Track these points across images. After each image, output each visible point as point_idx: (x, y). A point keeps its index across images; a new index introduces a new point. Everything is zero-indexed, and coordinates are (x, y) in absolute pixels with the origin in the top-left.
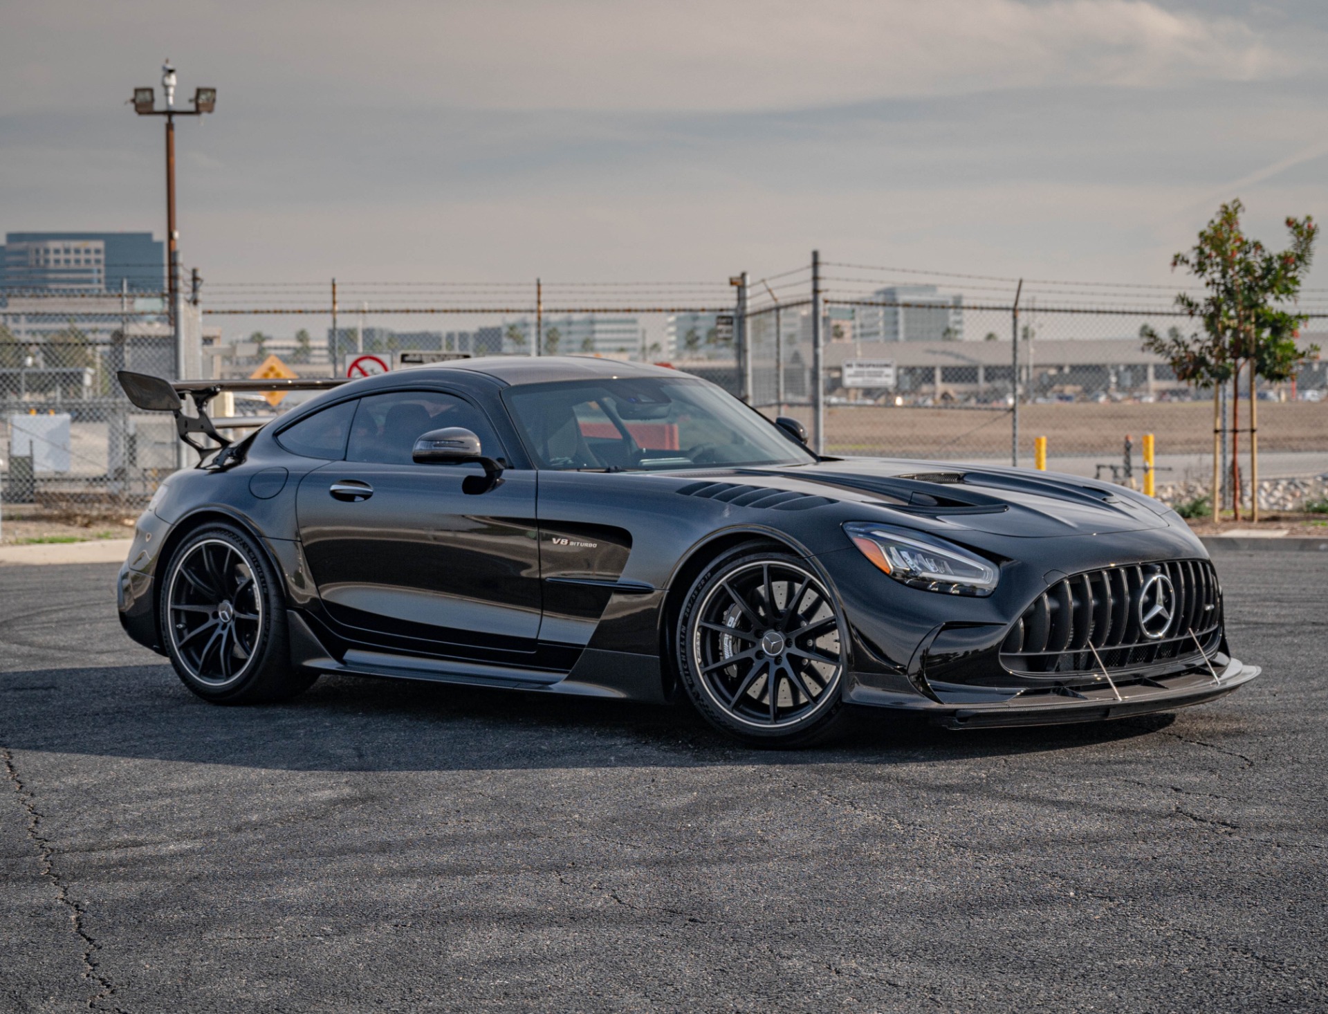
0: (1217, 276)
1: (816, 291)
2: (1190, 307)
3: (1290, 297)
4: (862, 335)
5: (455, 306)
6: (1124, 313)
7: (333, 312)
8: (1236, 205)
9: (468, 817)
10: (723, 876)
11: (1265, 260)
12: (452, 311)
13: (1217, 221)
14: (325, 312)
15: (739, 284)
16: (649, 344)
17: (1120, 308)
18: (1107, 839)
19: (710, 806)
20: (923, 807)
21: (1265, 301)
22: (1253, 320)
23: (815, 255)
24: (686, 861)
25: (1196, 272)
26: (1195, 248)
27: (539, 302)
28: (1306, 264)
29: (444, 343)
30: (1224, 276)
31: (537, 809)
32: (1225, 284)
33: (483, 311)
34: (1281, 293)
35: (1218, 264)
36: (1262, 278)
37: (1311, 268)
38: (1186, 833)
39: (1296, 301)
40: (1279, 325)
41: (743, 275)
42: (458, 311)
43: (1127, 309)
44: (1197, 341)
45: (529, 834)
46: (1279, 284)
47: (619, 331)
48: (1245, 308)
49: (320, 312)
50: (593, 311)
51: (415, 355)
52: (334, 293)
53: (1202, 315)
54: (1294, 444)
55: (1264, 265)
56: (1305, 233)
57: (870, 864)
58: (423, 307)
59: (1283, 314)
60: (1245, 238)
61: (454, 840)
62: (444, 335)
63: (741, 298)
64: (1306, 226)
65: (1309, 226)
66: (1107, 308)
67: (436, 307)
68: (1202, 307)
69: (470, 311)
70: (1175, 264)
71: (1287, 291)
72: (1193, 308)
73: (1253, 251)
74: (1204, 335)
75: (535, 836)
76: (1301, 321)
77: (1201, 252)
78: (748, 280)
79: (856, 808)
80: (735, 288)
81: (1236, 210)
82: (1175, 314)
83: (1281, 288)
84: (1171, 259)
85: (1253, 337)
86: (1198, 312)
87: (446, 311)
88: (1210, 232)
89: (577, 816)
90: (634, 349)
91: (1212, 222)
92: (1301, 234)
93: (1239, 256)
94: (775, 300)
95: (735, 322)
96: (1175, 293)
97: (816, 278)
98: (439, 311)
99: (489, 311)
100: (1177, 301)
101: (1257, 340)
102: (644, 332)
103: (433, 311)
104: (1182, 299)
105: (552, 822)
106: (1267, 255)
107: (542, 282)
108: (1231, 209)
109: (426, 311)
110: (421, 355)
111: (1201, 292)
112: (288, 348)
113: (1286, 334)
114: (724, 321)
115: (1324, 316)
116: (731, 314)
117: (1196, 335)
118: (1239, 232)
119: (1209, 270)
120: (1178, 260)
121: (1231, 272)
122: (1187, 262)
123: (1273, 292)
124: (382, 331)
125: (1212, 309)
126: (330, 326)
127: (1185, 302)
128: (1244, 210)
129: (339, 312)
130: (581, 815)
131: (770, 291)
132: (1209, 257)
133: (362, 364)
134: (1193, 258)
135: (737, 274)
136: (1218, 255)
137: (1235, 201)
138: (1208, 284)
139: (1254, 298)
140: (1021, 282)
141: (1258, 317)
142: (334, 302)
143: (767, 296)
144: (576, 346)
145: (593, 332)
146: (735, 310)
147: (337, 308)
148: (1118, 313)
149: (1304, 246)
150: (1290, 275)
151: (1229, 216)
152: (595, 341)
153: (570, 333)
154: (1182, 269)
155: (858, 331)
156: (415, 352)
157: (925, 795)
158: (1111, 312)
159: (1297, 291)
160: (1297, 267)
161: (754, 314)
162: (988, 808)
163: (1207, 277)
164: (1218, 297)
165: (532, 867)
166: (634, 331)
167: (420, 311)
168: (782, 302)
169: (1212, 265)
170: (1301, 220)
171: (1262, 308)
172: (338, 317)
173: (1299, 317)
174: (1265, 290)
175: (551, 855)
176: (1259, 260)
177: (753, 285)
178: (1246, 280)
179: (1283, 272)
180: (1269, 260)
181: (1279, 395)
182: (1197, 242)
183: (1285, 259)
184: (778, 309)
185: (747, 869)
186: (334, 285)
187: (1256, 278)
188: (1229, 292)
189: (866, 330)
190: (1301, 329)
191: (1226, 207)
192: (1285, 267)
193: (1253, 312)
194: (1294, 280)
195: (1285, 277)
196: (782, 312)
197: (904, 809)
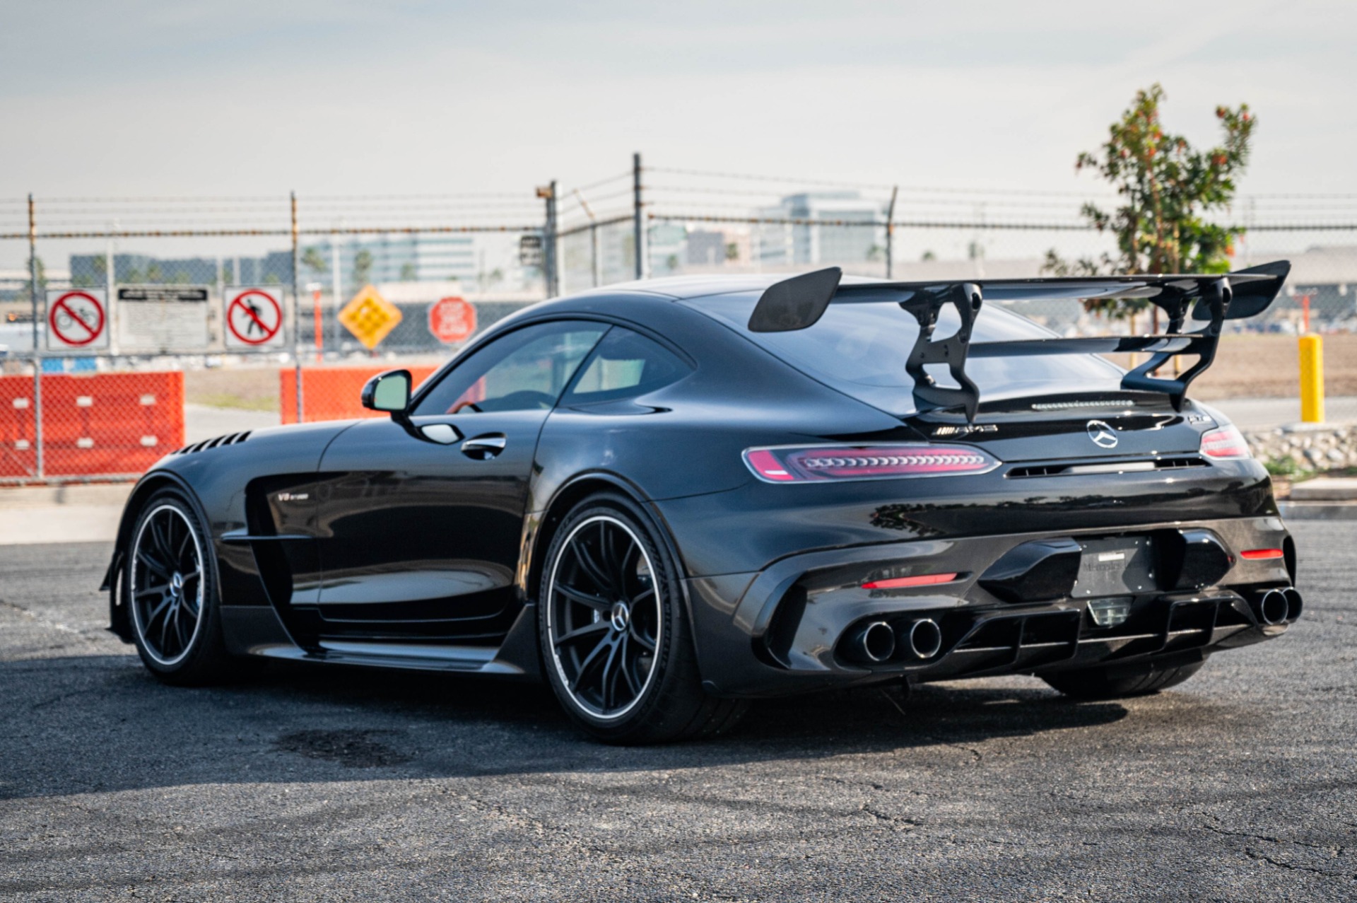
0: (1132, 181)
1: (638, 204)
2: (1100, 220)
3: (1222, 205)
4: (763, 256)
5: (186, 228)
6: (1026, 227)
7: (30, 236)
8: (1156, 91)
9: (53, 833)
10: (316, 885)
11: (1191, 160)
12: (183, 234)
13: (1133, 110)
14: (21, 236)
15: (549, 196)
16: (488, 269)
17: (1021, 222)
18: (766, 837)
19: (336, 814)
20: (579, 810)
21: (1191, 211)
22: (1176, 234)
23: (637, 158)
24: (283, 871)
25: (1106, 175)
26: (1104, 146)
27: (294, 221)
28: (1242, 164)
29: (220, 273)
30: (1140, 180)
31: (137, 822)
32: (1141, 191)
33: (223, 233)
34: (1210, 200)
35: (1133, 165)
36: (1187, 182)
37: (1248, 169)
38: (858, 832)
39: (1229, 210)
40: (1208, 240)
41: (553, 185)
42: (191, 234)
43: (1029, 222)
44: (1108, 261)
45: (117, 848)
46: (1208, 190)
47: (447, 254)
48: (1165, 220)
49: (14, 236)
50: (355, 232)
51: (136, 290)
52: (31, 212)
53: (1114, 229)
54: (1278, 389)
55: (1189, 166)
56: (1240, 126)
57: (487, 870)
58: (146, 229)
59: (1214, 226)
60: (1165, 132)
61: (29, 856)
62: (220, 264)
63: (551, 214)
64: (1241, 118)
65: (1245, 117)
66: (1005, 221)
67: (162, 228)
68: (1113, 220)
69: (206, 234)
70: (1079, 165)
71: (1219, 197)
72: (1102, 221)
73: (1175, 148)
74: (1115, 253)
75: (123, 849)
76: (1236, 236)
77: (1112, 150)
78: (559, 191)
79: (502, 813)
80: (542, 201)
81: (1155, 98)
82: (1081, 228)
83: (1212, 195)
84: (1075, 160)
85: (1177, 256)
86: (1108, 225)
87: (175, 234)
88: (1121, 123)
89: (179, 828)
90: (469, 278)
91: (1128, 112)
92: (1235, 126)
93: (1158, 155)
94: (590, 215)
95: (544, 243)
96: (1080, 202)
97: (637, 188)
98: (166, 234)
99: (231, 233)
100: (1083, 213)
101: (1182, 260)
102: (482, 254)
103: (158, 234)
104: (1089, 210)
105: (148, 835)
106: (1193, 153)
107: (297, 195)
108: (1149, 97)
109: (150, 234)
110: (144, 291)
111: (1111, 199)
112: (16, 281)
113: (1219, 251)
114: (531, 242)
115: (1352, 228)
116: (539, 233)
117: (1106, 254)
118: (1158, 125)
119: (1123, 172)
120: (1084, 160)
121: (1148, 175)
122: (1095, 163)
123: (1201, 200)
124: (140, 258)
125: (1125, 222)
126: (27, 255)
127: (1093, 213)
128: (1165, 98)
129: (38, 236)
130: (184, 827)
131: (583, 204)
132: (1122, 156)
133: (69, 302)
134: (1102, 158)
135: (544, 183)
136: (1133, 154)
137: (1155, 87)
138: (1121, 191)
139: (1176, 207)
140: (895, 190)
141: (1182, 231)
142: (32, 224)
143: (580, 212)
144: (394, 273)
145: (415, 255)
146: (544, 229)
147: (35, 231)
148: (1017, 227)
149: (1238, 142)
150: (1222, 177)
151: (1146, 107)
152: (418, 267)
153: (386, 257)
154: (1089, 172)
155: (758, 251)
156: (137, 286)
157: (587, 798)
158: (1009, 227)
159: (1229, 198)
160: (1230, 168)
161: (567, 234)
162: (651, 809)
163: (1120, 182)
164: (1133, 208)
165: (106, 881)
166: (469, 254)
167: (142, 234)
168: (599, 218)
169: (1126, 167)
170: (1234, 109)
171: (1189, 220)
172: (37, 242)
173: (1234, 230)
174: (1191, 197)
175: (133, 868)
176: (1184, 160)
177: (565, 196)
178: (1168, 185)
179: (1211, 176)
180: (1196, 160)
181: (1296, 326)
182: (1107, 137)
183: (1215, 158)
184: (594, 227)
185: (346, 877)
186: (31, 203)
187: (1178, 183)
188: (1148, 201)
189: (767, 250)
190: (1237, 244)
191: (1143, 94)
192: (1215, 169)
193: (1176, 226)
194: (1227, 184)
195: (1215, 181)
196: (599, 231)
197: (555, 813)
